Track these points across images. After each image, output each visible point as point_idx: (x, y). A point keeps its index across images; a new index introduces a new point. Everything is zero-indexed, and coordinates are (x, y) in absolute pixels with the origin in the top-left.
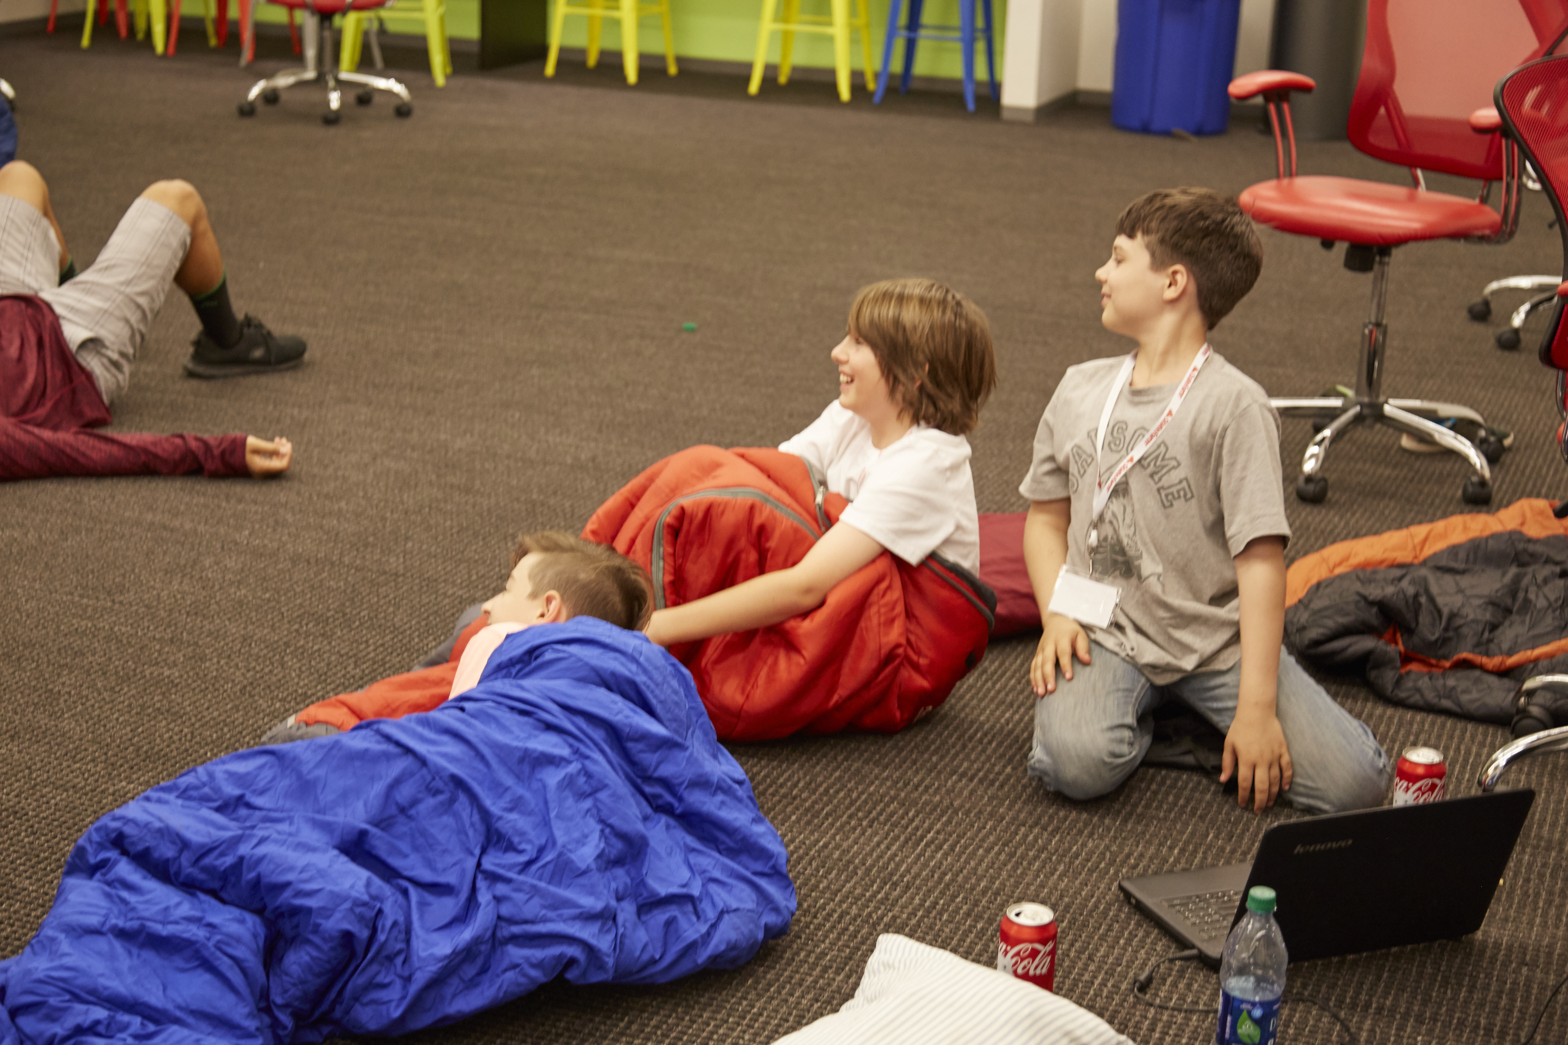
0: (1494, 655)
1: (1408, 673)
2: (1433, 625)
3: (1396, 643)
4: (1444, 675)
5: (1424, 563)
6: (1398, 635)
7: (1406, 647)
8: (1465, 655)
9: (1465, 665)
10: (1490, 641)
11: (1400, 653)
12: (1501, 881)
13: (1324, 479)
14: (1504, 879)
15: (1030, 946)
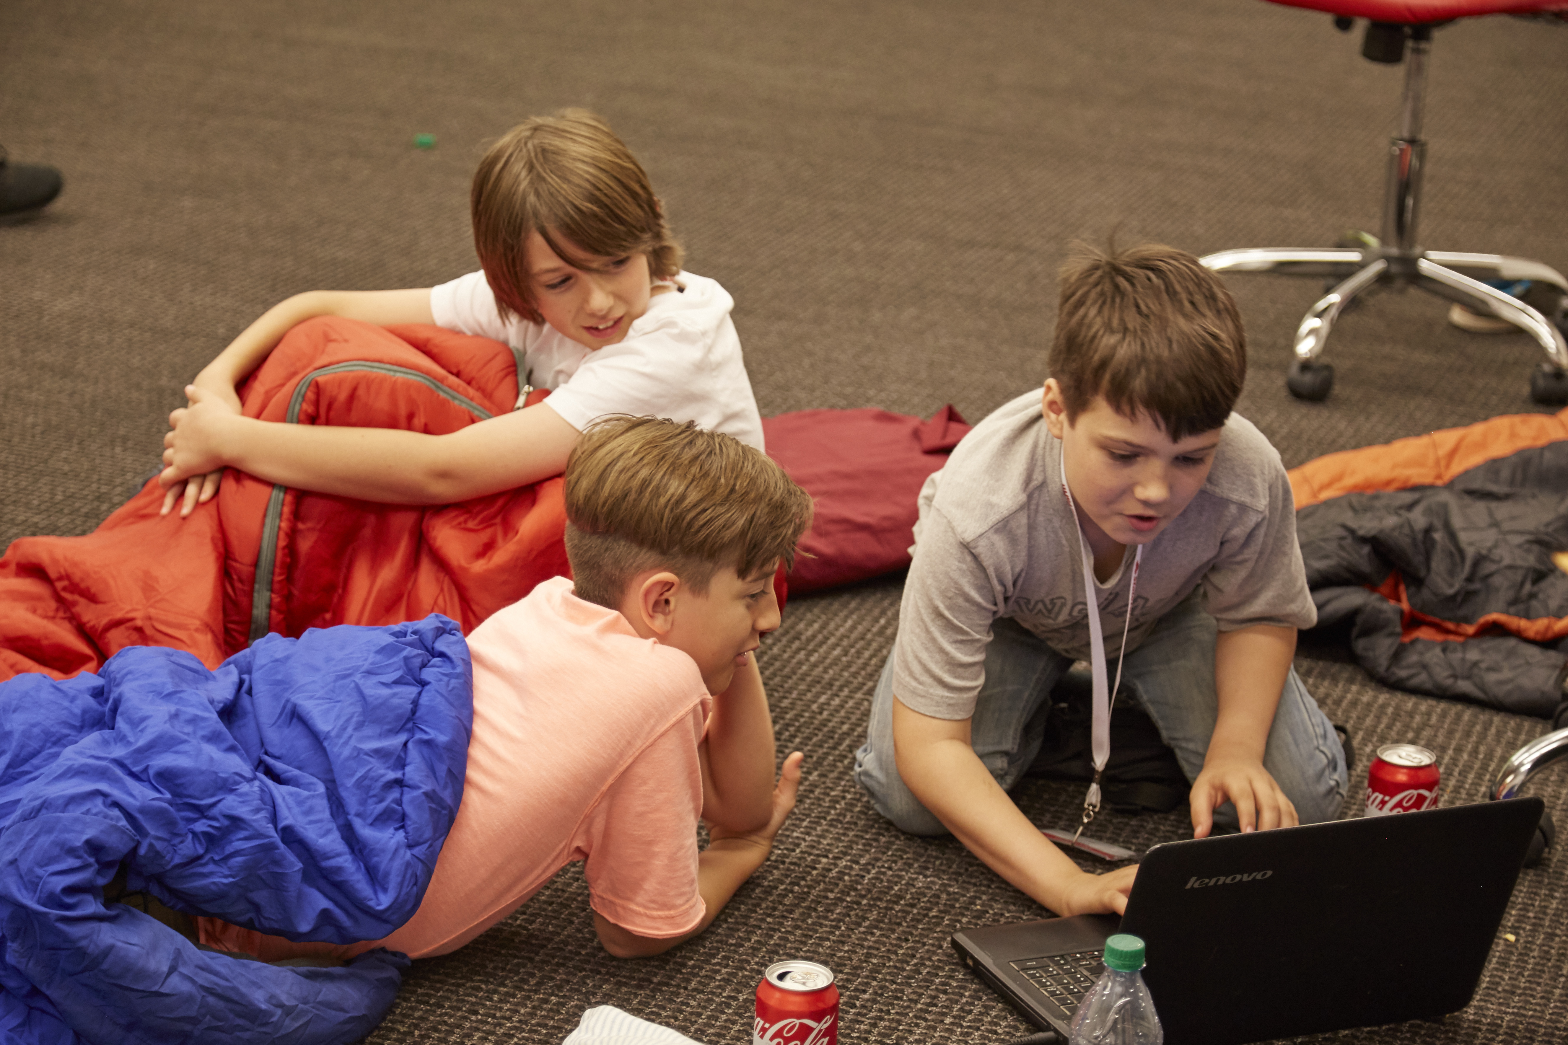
0: (1538, 617)
1: (1413, 642)
2: (1452, 573)
3: (1398, 600)
4: (1464, 645)
5: (1450, 486)
6: (1402, 588)
7: (1413, 605)
8: (1494, 616)
9: (1496, 630)
10: (1532, 596)
11: (1402, 613)
12: (1511, 938)
13: (1328, 368)
14: (1517, 934)
15: (797, 1022)
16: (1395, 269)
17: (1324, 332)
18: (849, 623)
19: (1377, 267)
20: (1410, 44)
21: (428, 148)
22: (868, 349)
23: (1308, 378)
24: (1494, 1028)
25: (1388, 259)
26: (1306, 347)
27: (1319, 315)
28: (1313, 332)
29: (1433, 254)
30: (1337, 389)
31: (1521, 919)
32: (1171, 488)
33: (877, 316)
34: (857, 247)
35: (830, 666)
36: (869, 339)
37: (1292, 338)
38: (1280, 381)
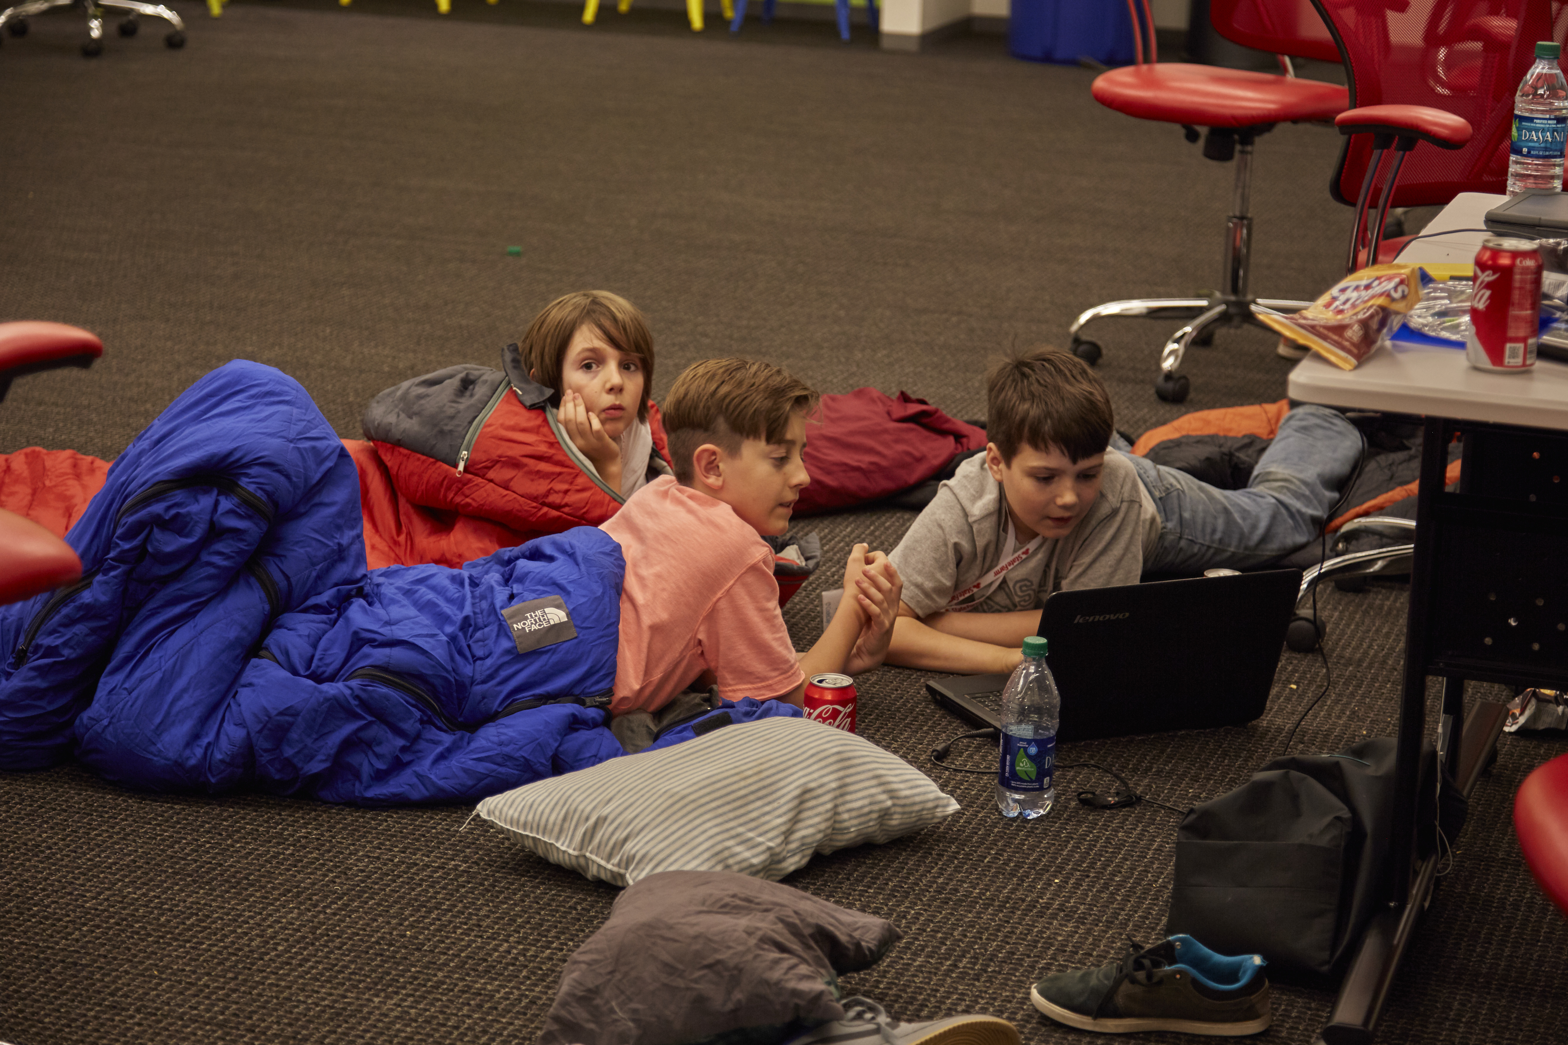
12: (1294, 687)
13: (1185, 377)
14: (1298, 686)
15: (831, 707)
16: (1233, 310)
17: (1181, 352)
18: (849, 529)
19: (1221, 308)
20: (1238, 147)
21: (518, 254)
22: (853, 374)
23: (1170, 385)
24: (1279, 730)
25: (1227, 303)
26: (1168, 364)
27: (1177, 341)
28: (1172, 352)
29: (1259, 301)
30: (1192, 395)
31: (1300, 678)
32: (1078, 495)
33: (859, 355)
34: (842, 313)
35: (838, 552)
36: (854, 369)
37: (1158, 358)
38: (1152, 391)
